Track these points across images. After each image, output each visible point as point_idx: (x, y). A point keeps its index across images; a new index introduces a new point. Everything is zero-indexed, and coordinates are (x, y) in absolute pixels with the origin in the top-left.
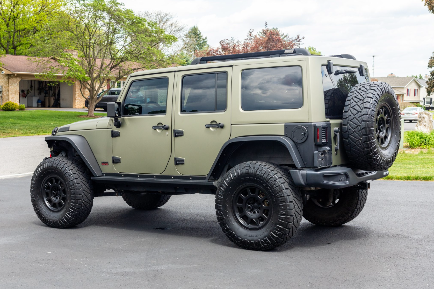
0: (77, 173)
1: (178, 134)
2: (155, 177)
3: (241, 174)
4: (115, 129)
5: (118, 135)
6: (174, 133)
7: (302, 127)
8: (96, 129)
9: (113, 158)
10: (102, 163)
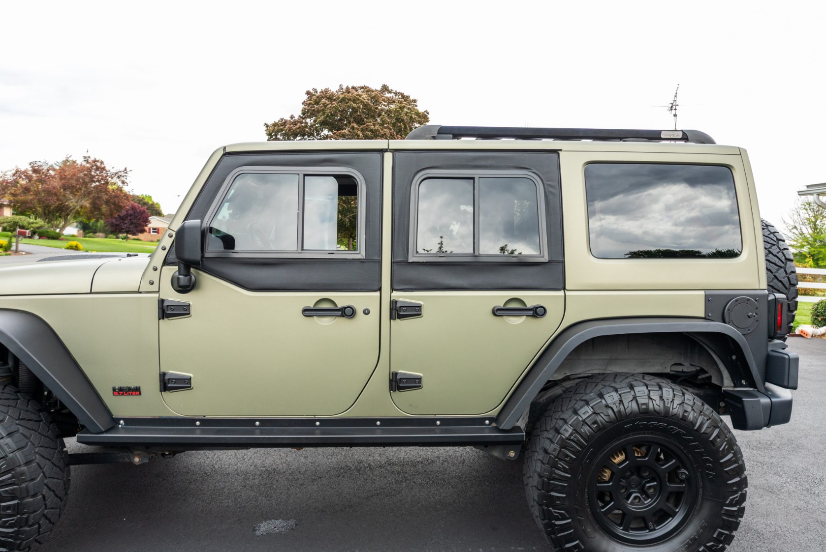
0: (21, 430)
2: (318, 423)
3: (627, 416)
4: (173, 297)
5: (183, 311)
6: (391, 310)
7: (749, 300)
8: (91, 293)
9: (163, 375)
10: (114, 389)
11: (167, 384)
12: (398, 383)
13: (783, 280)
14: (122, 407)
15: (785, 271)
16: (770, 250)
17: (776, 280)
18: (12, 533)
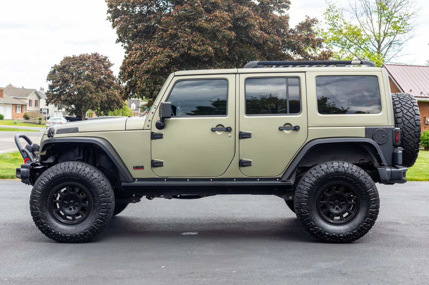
1: (243, 136)
2: (211, 180)
3: (330, 173)
4: (156, 131)
5: (160, 136)
6: (239, 135)
7: (383, 130)
8: (125, 130)
9: (152, 161)
10: (134, 167)
11: (155, 164)
12: (243, 164)
13: (413, 123)
14: (136, 174)
15: (414, 120)
16: (409, 110)
17: (409, 123)
18: (104, 215)
